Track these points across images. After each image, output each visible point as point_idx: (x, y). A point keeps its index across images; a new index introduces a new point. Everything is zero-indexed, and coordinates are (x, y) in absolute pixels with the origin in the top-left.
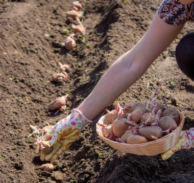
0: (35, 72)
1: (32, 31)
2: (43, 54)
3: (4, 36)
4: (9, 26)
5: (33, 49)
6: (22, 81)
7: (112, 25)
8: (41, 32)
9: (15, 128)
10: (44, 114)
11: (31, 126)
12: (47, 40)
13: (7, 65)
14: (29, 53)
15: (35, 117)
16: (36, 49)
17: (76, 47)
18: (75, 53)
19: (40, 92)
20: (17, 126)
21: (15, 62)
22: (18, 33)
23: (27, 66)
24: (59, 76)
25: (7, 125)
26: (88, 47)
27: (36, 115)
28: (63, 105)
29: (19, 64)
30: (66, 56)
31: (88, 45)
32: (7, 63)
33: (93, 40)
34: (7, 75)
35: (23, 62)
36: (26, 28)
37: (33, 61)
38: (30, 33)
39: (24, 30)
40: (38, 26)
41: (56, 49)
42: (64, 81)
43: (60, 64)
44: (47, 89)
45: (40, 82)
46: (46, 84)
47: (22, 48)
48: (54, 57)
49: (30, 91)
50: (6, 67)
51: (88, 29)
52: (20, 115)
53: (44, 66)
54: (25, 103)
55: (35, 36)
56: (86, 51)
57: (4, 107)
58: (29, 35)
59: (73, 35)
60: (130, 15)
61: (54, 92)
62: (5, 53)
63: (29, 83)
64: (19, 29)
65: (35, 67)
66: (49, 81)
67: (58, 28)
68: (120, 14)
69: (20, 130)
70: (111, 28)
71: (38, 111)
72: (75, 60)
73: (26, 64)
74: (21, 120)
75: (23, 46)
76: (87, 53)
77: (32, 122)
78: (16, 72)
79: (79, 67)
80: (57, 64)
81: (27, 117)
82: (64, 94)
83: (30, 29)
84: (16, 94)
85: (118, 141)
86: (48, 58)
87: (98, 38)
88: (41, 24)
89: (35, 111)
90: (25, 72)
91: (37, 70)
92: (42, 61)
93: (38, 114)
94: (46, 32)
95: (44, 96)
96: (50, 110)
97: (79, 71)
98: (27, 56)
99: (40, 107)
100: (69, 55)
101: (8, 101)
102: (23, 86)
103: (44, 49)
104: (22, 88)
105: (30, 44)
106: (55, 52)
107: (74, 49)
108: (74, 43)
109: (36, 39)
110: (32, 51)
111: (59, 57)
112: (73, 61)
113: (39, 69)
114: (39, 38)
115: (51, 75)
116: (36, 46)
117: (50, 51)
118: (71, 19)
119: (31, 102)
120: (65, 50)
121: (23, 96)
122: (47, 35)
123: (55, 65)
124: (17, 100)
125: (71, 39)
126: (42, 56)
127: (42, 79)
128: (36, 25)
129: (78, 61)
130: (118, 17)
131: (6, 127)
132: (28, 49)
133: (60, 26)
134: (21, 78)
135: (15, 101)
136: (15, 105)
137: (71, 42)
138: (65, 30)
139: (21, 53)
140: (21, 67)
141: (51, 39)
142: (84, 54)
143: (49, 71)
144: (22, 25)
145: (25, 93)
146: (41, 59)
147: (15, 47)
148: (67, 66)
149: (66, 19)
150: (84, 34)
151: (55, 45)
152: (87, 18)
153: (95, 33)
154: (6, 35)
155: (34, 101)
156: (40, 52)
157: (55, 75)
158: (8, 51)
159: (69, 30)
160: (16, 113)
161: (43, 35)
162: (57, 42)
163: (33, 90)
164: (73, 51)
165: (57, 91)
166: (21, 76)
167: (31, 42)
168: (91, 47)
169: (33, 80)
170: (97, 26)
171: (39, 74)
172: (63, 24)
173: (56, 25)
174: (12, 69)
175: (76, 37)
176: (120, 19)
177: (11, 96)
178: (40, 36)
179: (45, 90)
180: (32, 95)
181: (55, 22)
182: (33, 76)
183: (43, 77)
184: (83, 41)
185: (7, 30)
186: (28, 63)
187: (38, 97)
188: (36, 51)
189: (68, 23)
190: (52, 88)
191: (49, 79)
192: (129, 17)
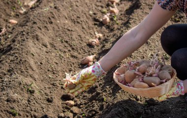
0: (78, 37)
1: (81, 9)
2: (86, 25)
3: (59, 10)
4: (65, 3)
5: (79, 21)
6: (67, 42)
7: (135, 11)
8: (87, 10)
9: (54, 73)
10: (77, 66)
11: (66, 73)
12: (91, 16)
13: (58, 29)
14: (76, 23)
15: (70, 67)
16: (81, 21)
17: (109, 23)
18: (108, 27)
19: (77, 51)
20: (55, 72)
21: (64, 29)
22: (71, 9)
23: (73, 32)
24: (93, 42)
25: (48, 70)
26: (117, 24)
27: (71, 66)
28: (91, 62)
29: (67, 30)
30: (101, 28)
31: (117, 22)
32: (59, 28)
33: (122, 19)
34: (56, 36)
35: (70, 29)
36: (77, 6)
37: (77, 29)
38: (79, 10)
39: (76, 7)
40: (86, 6)
41: (96, 23)
42: (96, 45)
43: (96, 33)
44: (83, 49)
45: (79, 44)
46: (83, 46)
47: (72, 19)
48: (93, 28)
49: (71, 49)
50: (57, 31)
51: (120, 11)
52: (59, 65)
53: (84, 33)
54: (65, 57)
55: (82, 12)
56: (116, 26)
57: (49, 58)
58: (78, 11)
59: (109, 14)
60: (149, 5)
61: (87, 52)
62: (58, 22)
63: (71, 44)
64: (71, 6)
65: (77, 33)
66: (85, 44)
67: (100, 8)
68: (142, 4)
69: (57, 75)
70: (134, 13)
71: (73, 63)
72: (107, 31)
73: (72, 31)
74: (59, 69)
75: (72, 18)
76: (116, 28)
77: (67, 70)
78: (63, 35)
79: (108, 37)
80: (94, 33)
81: (64, 67)
82: (93, 54)
83: (80, 7)
84: (60, 50)
85: (128, 86)
86: (89, 28)
87: (125, 18)
88: (88, 4)
89: (71, 63)
90: (70, 36)
91: (79, 36)
92: (84, 30)
93: (73, 65)
94: (91, 10)
95: (79, 53)
96: (81, 64)
97: (107, 39)
98: (73, 25)
99: (75, 60)
100: (104, 28)
101: (53, 54)
102: (66, 45)
103: (87, 22)
104: (65, 46)
105: (78, 17)
106: (95, 24)
107: (108, 24)
108: (108, 20)
109: (83, 14)
110: (78, 22)
111: (96, 28)
112: (106, 32)
113: (80, 34)
114: (85, 14)
115: (88, 40)
116: (82, 19)
117: (91, 23)
118: (110, 3)
119: (70, 57)
120: (102, 24)
121: (65, 52)
122: (91, 12)
123: (93, 33)
124: (60, 55)
125: (107, 17)
126: (85, 27)
127: (81, 42)
128: (85, 5)
129: (109, 33)
130: (140, 6)
131: (48, 72)
132: (75, 20)
133: (102, 7)
134: (66, 40)
135: (58, 55)
136: (57, 58)
137: (106, 19)
138: (105, 10)
139: (70, 23)
140: (68, 32)
141: (93, 15)
142: (114, 28)
143: (87, 37)
144: (74, 3)
145: (67, 50)
146: (83, 28)
147: (66, 18)
148: (101, 35)
149: (107, 3)
150: (117, 14)
151: (95, 20)
152: (121, 4)
153: (124, 15)
154: (61, 10)
155: (72, 56)
156: (83, 23)
157: (91, 40)
158: (61, 20)
159: (108, 10)
160: (57, 64)
161: (88, 12)
162: (97, 18)
163: (73, 49)
164: (107, 26)
165: (89, 52)
166: (67, 39)
167: (79, 16)
168: (120, 24)
169: (74, 42)
170: (127, 10)
171: (80, 38)
172: (104, 6)
173: (99, 6)
174: (61, 33)
175: (110, 15)
176: (141, 7)
177: (56, 51)
178: (86, 13)
179: (81, 49)
180: (71, 52)
181: (98, 4)
182: (75, 39)
183: (82, 41)
184: (115, 19)
185: (63, 6)
186: (73, 30)
187: (75, 54)
188: (81, 22)
189: (108, 5)
190: (87, 49)
191: (86, 43)
192: (148, 7)
